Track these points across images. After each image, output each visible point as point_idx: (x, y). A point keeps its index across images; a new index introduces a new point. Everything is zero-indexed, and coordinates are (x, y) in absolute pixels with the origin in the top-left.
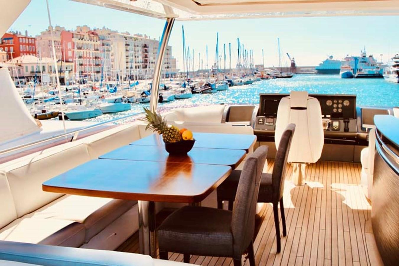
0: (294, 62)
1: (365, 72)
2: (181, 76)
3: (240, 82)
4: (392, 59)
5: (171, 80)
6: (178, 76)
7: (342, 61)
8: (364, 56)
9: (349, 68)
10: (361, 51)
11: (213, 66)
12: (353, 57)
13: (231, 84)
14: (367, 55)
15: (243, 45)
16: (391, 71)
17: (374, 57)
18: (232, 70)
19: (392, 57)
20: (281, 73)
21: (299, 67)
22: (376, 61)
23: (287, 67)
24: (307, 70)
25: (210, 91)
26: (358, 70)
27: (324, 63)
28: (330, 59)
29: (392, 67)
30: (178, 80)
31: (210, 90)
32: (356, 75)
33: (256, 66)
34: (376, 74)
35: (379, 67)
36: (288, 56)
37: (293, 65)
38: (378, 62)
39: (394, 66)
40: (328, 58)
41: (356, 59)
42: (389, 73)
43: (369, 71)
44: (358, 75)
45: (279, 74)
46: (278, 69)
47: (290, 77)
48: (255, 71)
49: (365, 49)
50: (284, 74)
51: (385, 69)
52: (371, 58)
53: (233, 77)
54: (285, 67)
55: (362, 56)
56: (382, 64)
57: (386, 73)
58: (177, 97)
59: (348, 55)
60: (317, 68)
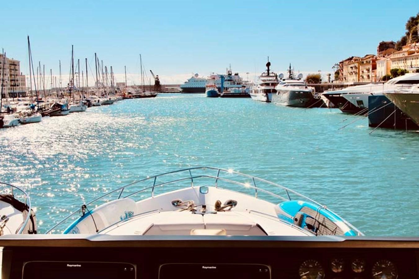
0: (158, 80)
1: (232, 91)
2: (31, 95)
3: (97, 102)
4: (259, 77)
5: (18, 100)
6: (29, 95)
7: (208, 79)
8: (230, 75)
9: (215, 86)
10: (227, 69)
11: (68, 84)
12: (218, 75)
13: (89, 104)
14: (233, 73)
15: (102, 61)
16: (259, 89)
17: (240, 75)
18: (90, 88)
19: (259, 76)
20: (144, 91)
21: (163, 85)
22: (242, 79)
23: (150, 85)
24: (172, 88)
25: (59, 113)
26: (224, 89)
27: (189, 81)
28: (195, 77)
29: (259, 86)
30: (28, 100)
31: (60, 111)
32: (222, 94)
33: (117, 84)
34: (243, 93)
35: (245, 85)
36: (152, 73)
37: (157, 82)
38: (243, 80)
39: (262, 85)
40: (194, 76)
41: (222, 77)
42: (256, 92)
43: (235, 90)
44: (224, 94)
45: (141, 93)
46: (140, 87)
47: (154, 96)
48: (116, 90)
49: (230, 67)
50: (148, 93)
51: (252, 88)
52: (237, 76)
53: (90, 96)
54: (147, 85)
55: (228, 75)
56: (248, 83)
57: (253, 91)
58: (22, 120)
59: (213, 73)
60: (182, 87)
